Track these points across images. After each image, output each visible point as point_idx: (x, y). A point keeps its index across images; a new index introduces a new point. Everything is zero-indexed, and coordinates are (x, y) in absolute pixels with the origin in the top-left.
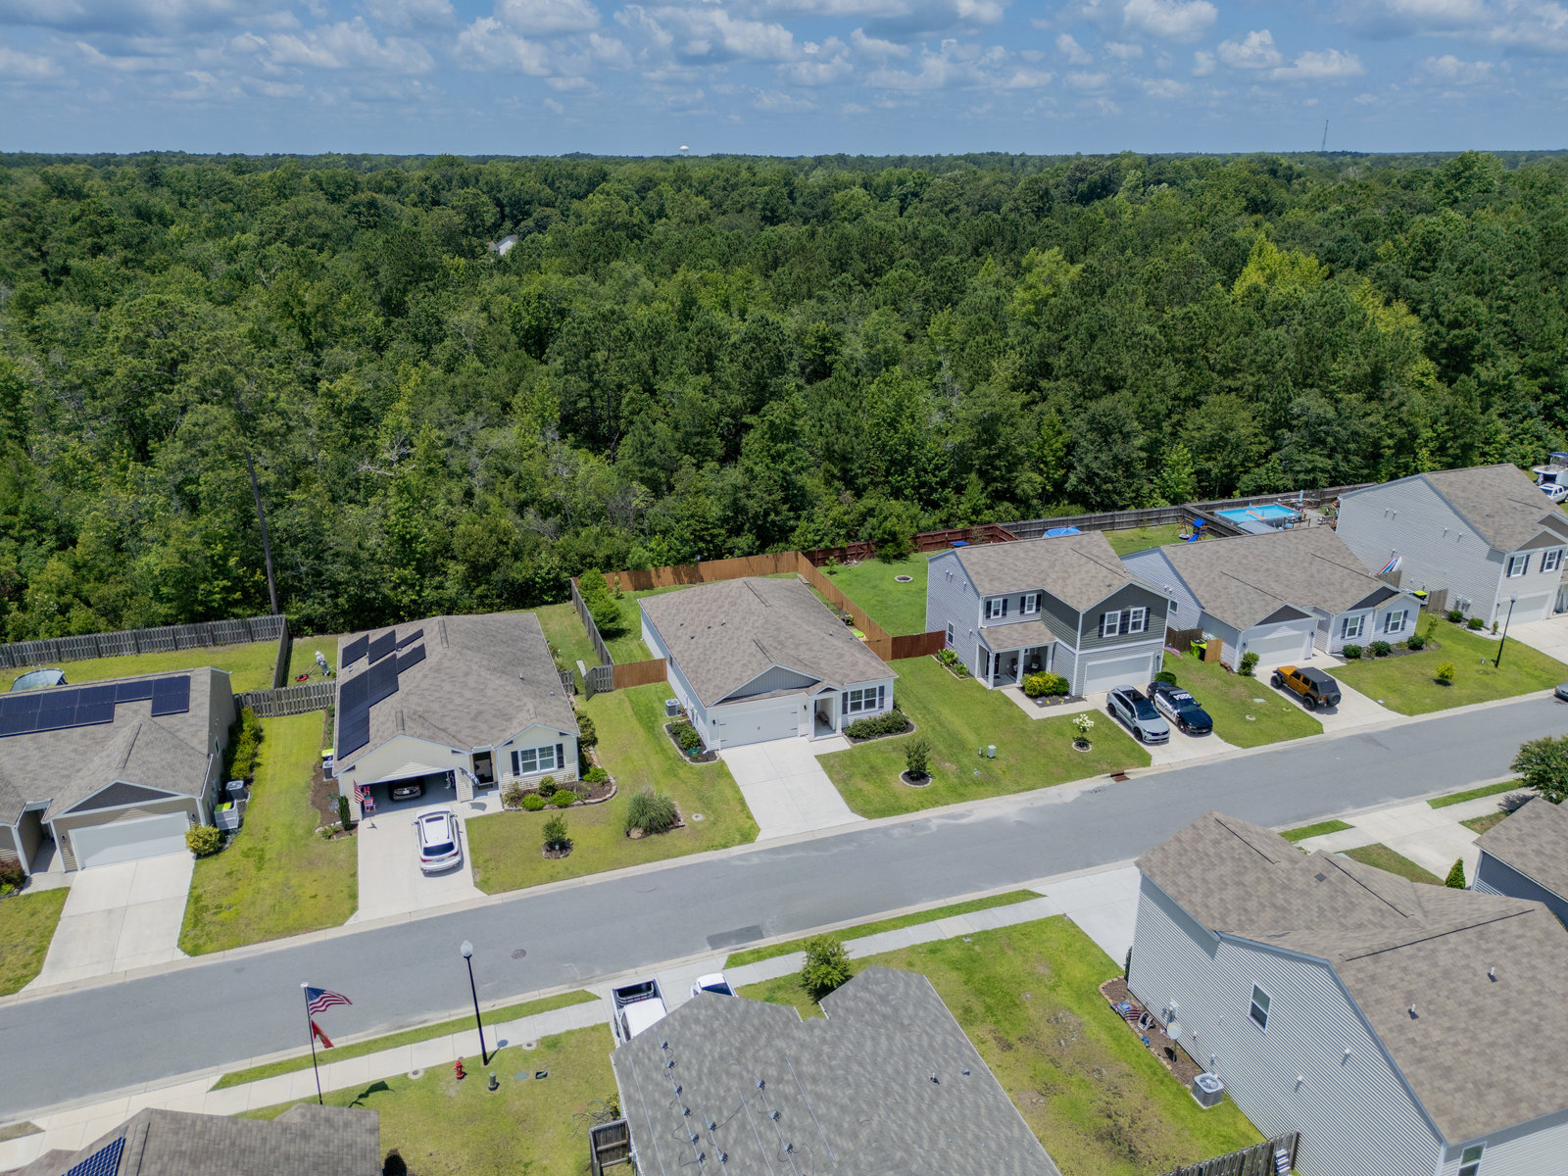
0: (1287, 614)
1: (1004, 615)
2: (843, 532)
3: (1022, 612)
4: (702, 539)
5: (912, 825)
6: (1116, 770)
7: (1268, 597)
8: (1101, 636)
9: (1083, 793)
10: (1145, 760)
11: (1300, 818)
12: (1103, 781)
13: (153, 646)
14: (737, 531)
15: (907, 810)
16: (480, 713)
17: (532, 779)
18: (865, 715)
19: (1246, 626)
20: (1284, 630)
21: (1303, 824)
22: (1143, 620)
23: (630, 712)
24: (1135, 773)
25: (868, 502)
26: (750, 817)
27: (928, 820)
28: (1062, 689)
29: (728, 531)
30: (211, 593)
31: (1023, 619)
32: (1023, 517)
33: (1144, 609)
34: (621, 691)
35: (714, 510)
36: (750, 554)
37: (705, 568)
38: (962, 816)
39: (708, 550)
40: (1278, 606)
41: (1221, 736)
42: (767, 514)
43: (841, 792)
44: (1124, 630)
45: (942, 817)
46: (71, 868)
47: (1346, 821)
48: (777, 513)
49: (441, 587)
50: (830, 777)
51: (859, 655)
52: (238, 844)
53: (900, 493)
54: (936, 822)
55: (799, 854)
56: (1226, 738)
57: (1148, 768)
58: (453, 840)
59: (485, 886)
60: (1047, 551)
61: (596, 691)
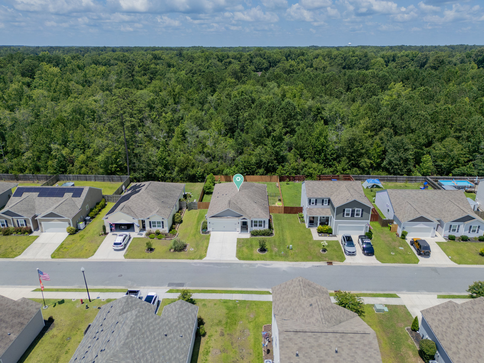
0: (422, 219)
1: (316, 204)
2: (294, 171)
3: (323, 204)
4: (248, 168)
5: (251, 265)
6: (330, 261)
7: (417, 212)
8: (343, 216)
9: (313, 266)
10: (342, 259)
11: (382, 290)
12: (323, 264)
13: (99, 180)
14: (259, 167)
15: (253, 260)
16: (145, 209)
17: (154, 230)
18: (258, 229)
19: (404, 221)
20: (421, 225)
21: (381, 293)
22: (360, 213)
23: (197, 216)
24: (336, 264)
25: (306, 163)
26: (206, 252)
27: (257, 264)
28: (329, 232)
29: (257, 167)
30: (112, 168)
31: (323, 207)
32: (361, 174)
33: (361, 210)
34: (199, 210)
35: (254, 160)
36: (263, 175)
37: (247, 177)
38: (268, 265)
39: (250, 172)
40: (418, 216)
41: (376, 257)
42: (268, 163)
43: (237, 250)
44: (353, 215)
45: (262, 264)
46: (42, 232)
47: (398, 295)
48: (272, 163)
49: (171, 173)
50: (237, 245)
51: (260, 210)
52: (80, 233)
53: (318, 161)
54: (259, 265)
55: (212, 266)
56: (378, 258)
57: (342, 263)
58: (122, 242)
59: (126, 256)
60: (337, 185)
61: (192, 209)
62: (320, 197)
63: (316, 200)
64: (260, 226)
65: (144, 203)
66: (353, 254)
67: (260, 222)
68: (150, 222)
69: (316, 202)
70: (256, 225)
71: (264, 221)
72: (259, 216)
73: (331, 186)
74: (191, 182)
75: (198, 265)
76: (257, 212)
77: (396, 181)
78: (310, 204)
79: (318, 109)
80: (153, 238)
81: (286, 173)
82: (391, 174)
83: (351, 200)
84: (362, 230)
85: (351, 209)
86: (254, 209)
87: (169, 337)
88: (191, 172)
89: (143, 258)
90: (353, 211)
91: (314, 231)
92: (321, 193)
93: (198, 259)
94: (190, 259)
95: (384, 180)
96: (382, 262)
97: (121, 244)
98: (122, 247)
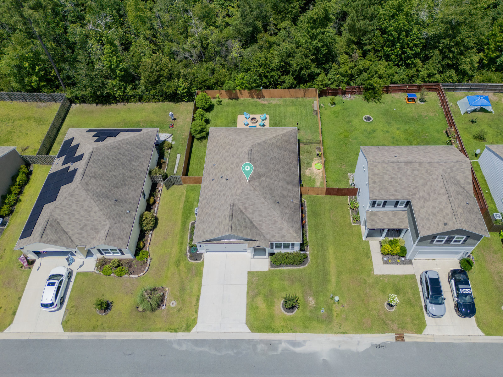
1: (383, 207)
3: (395, 207)
6: (400, 332)
10: (421, 328)
12: (389, 338)
15: (273, 331)
18: (282, 251)
22: (462, 240)
23: (181, 205)
24: (409, 337)
26: (196, 312)
27: (280, 342)
28: (402, 253)
29: (281, 72)
33: (465, 236)
34: (185, 185)
36: (291, 87)
37: (265, 92)
41: (477, 322)
44: (447, 242)
45: (289, 342)
50: (248, 293)
54: (284, 345)
55: (206, 349)
56: (479, 324)
57: (419, 336)
59: (67, 325)
61: (173, 184)
62: (392, 199)
63: (385, 201)
64: (286, 248)
67: (286, 244)
68: (98, 250)
69: (385, 204)
70: (279, 248)
71: (293, 244)
74: (171, 101)
75: (184, 348)
76: (281, 229)
78: (373, 206)
80: (109, 275)
81: (332, 84)
83: (452, 226)
86: (276, 222)
89: (94, 329)
90: (451, 238)
93: (183, 331)
94: (169, 330)
96: (487, 334)
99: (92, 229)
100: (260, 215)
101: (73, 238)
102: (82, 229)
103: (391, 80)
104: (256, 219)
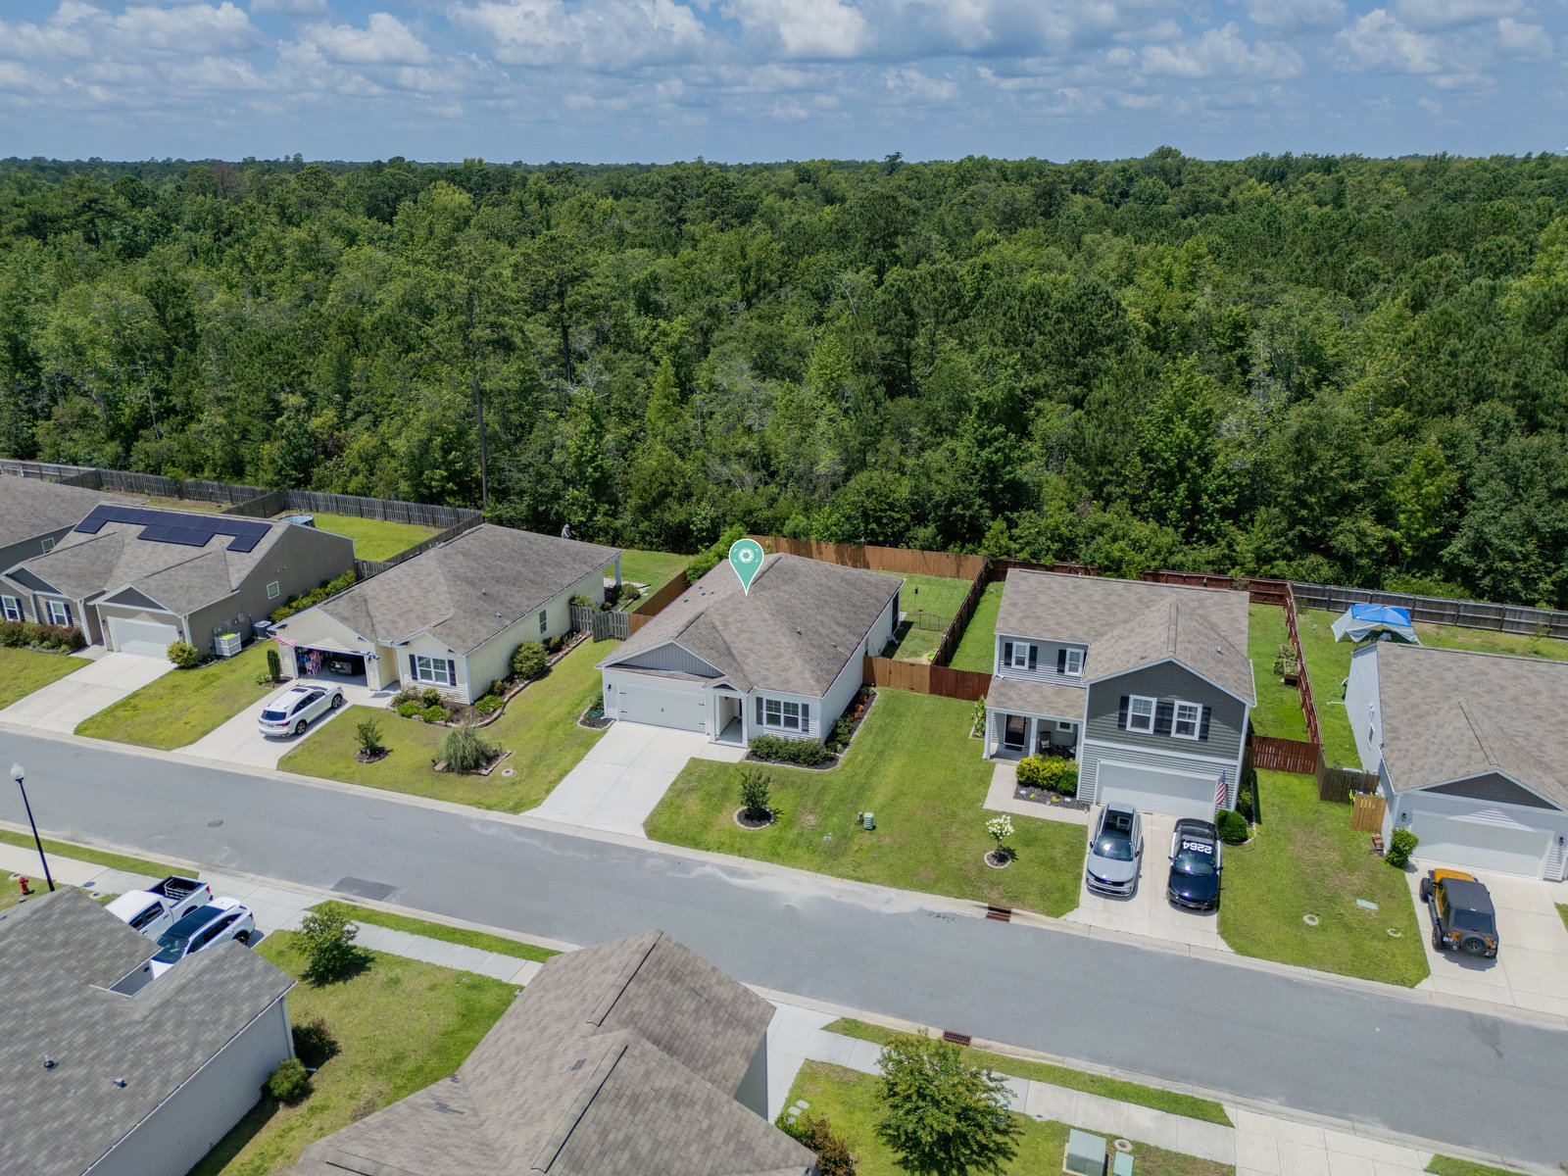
1: (1032, 667)
3: (1061, 671)
4: (878, 520)
5: (679, 863)
6: (1003, 904)
7: (1480, 755)
8: (1122, 726)
9: (921, 911)
11: (1164, 1074)
12: (972, 909)
13: (395, 517)
14: (920, 520)
15: (697, 845)
16: (410, 611)
17: (423, 686)
18: (779, 732)
19: (1405, 782)
20: (1492, 816)
21: (1155, 1083)
22: (1198, 722)
24: (1025, 918)
25: (1107, 517)
26: (548, 792)
27: (703, 864)
28: (1064, 785)
29: (913, 518)
30: (432, 479)
31: (1060, 680)
33: (1200, 707)
35: (903, 491)
36: (931, 549)
37: (872, 552)
38: (744, 875)
39: (886, 534)
41: (1222, 923)
42: (952, 503)
43: (662, 801)
44: (1162, 726)
45: (724, 869)
46: (110, 650)
47: (1230, 1111)
48: (967, 507)
49: (614, 515)
50: (674, 783)
51: (798, 662)
52: (214, 668)
53: (1160, 516)
54: (708, 869)
55: (536, 842)
56: (1224, 931)
57: (1051, 920)
58: (289, 711)
59: (285, 764)
60: (1140, 600)
61: (612, 637)
62: (1047, 637)
63: (1033, 650)
64: (792, 722)
65: (415, 592)
66: (1114, 891)
67: (791, 708)
68: (412, 657)
69: (1033, 658)
70: (774, 720)
71: (806, 708)
72: (787, 682)
73: (1113, 599)
74: (673, 551)
75: (492, 831)
76: (786, 669)
77: (1500, 625)
78: (1008, 664)
79: (1238, 326)
80: (409, 716)
81: (1022, 549)
82: (1481, 596)
83: (1155, 658)
84: (1207, 799)
85: (1154, 700)
86: (780, 655)
87: (58, 1074)
88: (674, 514)
89: (334, 777)
90: (1165, 710)
91: (1006, 773)
92: (1059, 624)
93: (505, 811)
94: (478, 804)
95: (1442, 617)
96: (1241, 950)
97: (283, 716)
98: (284, 730)
99: (418, 618)
100: (751, 640)
101: (378, 627)
102: (400, 615)
103: (1165, 560)
104: (739, 646)
